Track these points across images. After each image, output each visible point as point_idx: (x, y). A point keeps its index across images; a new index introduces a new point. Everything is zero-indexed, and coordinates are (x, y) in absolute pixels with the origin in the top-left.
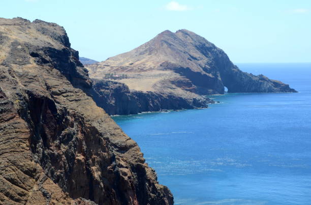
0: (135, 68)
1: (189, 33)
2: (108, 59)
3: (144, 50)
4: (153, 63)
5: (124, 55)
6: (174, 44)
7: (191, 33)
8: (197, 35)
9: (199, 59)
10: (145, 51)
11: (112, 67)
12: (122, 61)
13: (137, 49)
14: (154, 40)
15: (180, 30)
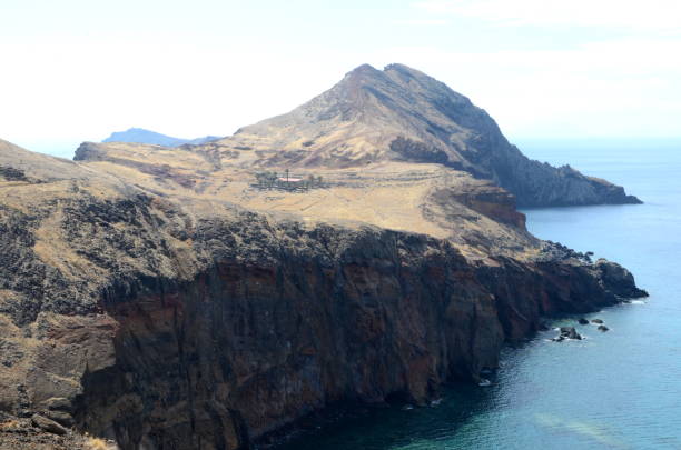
0: (322, 155)
1: (411, 72)
2: (240, 131)
3: (326, 109)
4: (368, 140)
5: (280, 121)
6: (390, 96)
7: (415, 71)
8: (429, 78)
9: (449, 130)
10: (330, 111)
11: (259, 153)
12: (279, 135)
13: (308, 107)
14: (342, 86)
15: (391, 66)
